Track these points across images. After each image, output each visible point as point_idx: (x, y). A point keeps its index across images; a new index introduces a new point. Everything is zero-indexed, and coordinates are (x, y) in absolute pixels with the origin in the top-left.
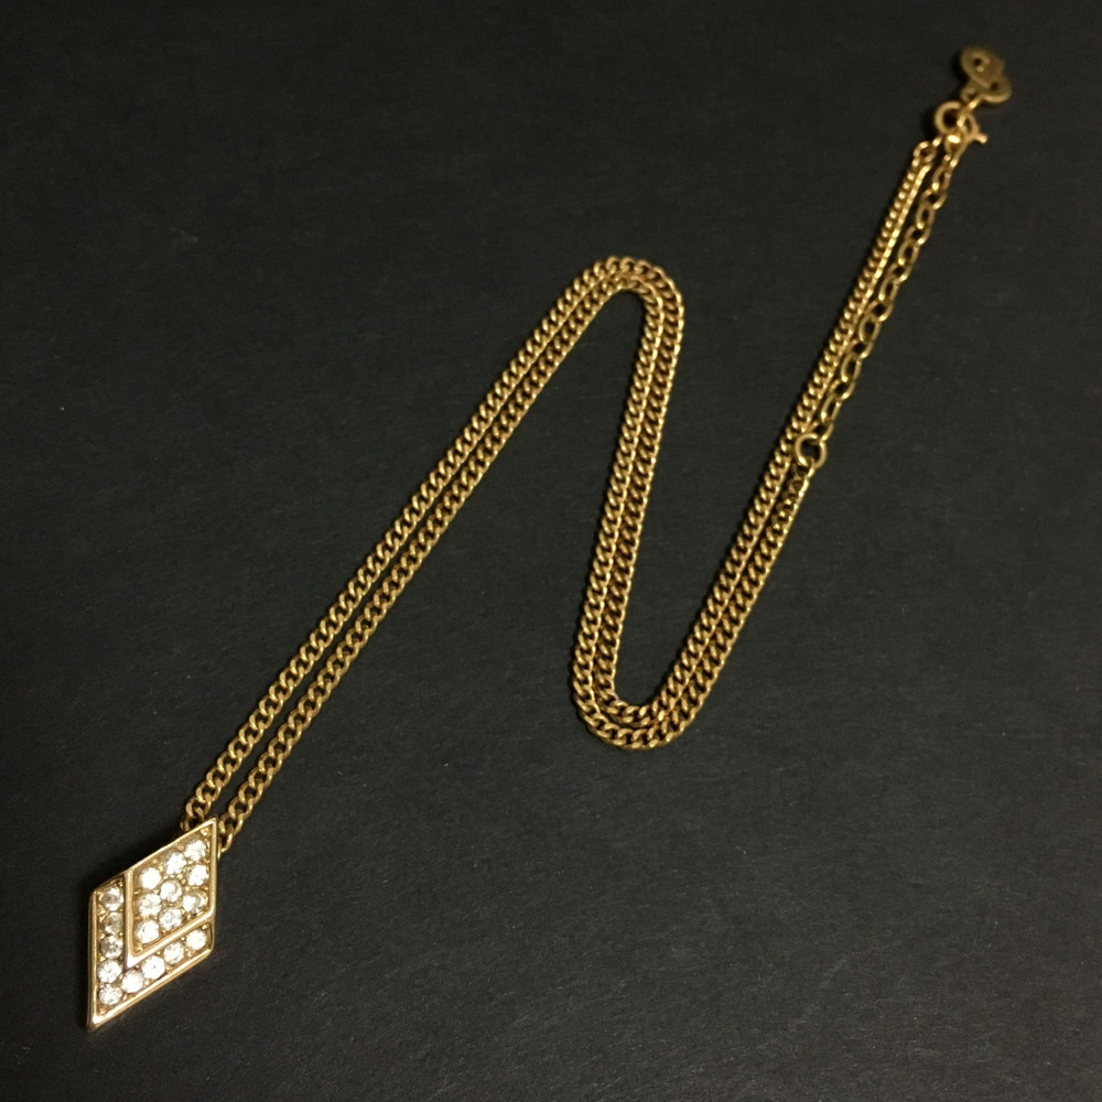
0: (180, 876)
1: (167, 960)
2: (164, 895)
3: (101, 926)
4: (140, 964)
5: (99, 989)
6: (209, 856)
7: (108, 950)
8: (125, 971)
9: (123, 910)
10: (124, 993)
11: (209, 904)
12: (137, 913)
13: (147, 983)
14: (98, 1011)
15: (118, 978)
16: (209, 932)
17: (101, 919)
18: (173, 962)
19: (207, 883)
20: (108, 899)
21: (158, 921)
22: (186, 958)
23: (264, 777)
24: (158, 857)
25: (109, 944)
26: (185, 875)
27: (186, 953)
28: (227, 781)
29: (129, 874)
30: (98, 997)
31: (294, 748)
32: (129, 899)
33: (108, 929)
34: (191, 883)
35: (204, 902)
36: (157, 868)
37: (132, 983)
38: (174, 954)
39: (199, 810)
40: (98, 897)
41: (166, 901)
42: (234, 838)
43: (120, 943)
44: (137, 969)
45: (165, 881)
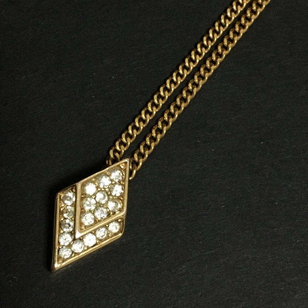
0: (107, 190)
1: (98, 236)
2: (98, 199)
3: (62, 213)
4: (82, 236)
5: (59, 249)
6: (124, 180)
7: (65, 227)
8: (74, 240)
9: (74, 205)
10: (73, 252)
11: (123, 207)
12: (82, 209)
13: (86, 248)
14: (58, 261)
15: (70, 243)
16: (122, 223)
17: (62, 209)
18: (101, 238)
19: (122, 195)
20: (66, 198)
21: (93, 214)
22: (108, 237)
23: (155, 139)
24: (95, 177)
25: (66, 223)
26: (111, 190)
27: (108, 234)
28: (133, 139)
29: (79, 185)
30: (58, 253)
31: (173, 124)
32: (78, 199)
33: (65, 215)
34: (113, 194)
35: (120, 206)
36: (94, 184)
37: (77, 247)
38: (101, 233)
39: (117, 154)
40: (60, 196)
41: (99, 203)
42: (137, 172)
43: (72, 224)
44: (81, 239)
45: (99, 191)
